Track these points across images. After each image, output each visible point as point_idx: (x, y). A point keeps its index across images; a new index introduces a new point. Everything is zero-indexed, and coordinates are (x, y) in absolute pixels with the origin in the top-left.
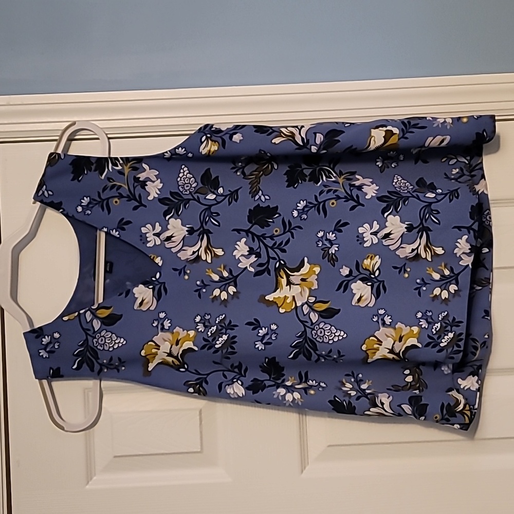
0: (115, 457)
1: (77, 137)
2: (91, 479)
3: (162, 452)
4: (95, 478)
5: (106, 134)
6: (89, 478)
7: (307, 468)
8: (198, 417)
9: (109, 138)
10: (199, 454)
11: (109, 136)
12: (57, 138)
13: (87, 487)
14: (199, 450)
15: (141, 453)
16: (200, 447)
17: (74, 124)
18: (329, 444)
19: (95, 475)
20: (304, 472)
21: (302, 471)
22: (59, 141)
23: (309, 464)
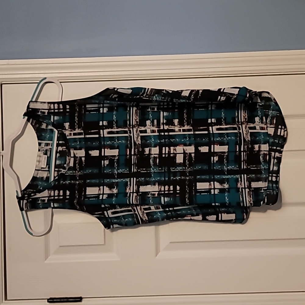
0: (60, 246)
3: (85, 244)
4: (49, 257)
6: (46, 257)
7: (159, 254)
10: (103, 246)
13: (46, 262)
14: (103, 244)
15: (73, 245)
16: (103, 242)
18: (170, 242)
19: (50, 256)
20: (157, 256)
21: (156, 256)
23: (160, 252)
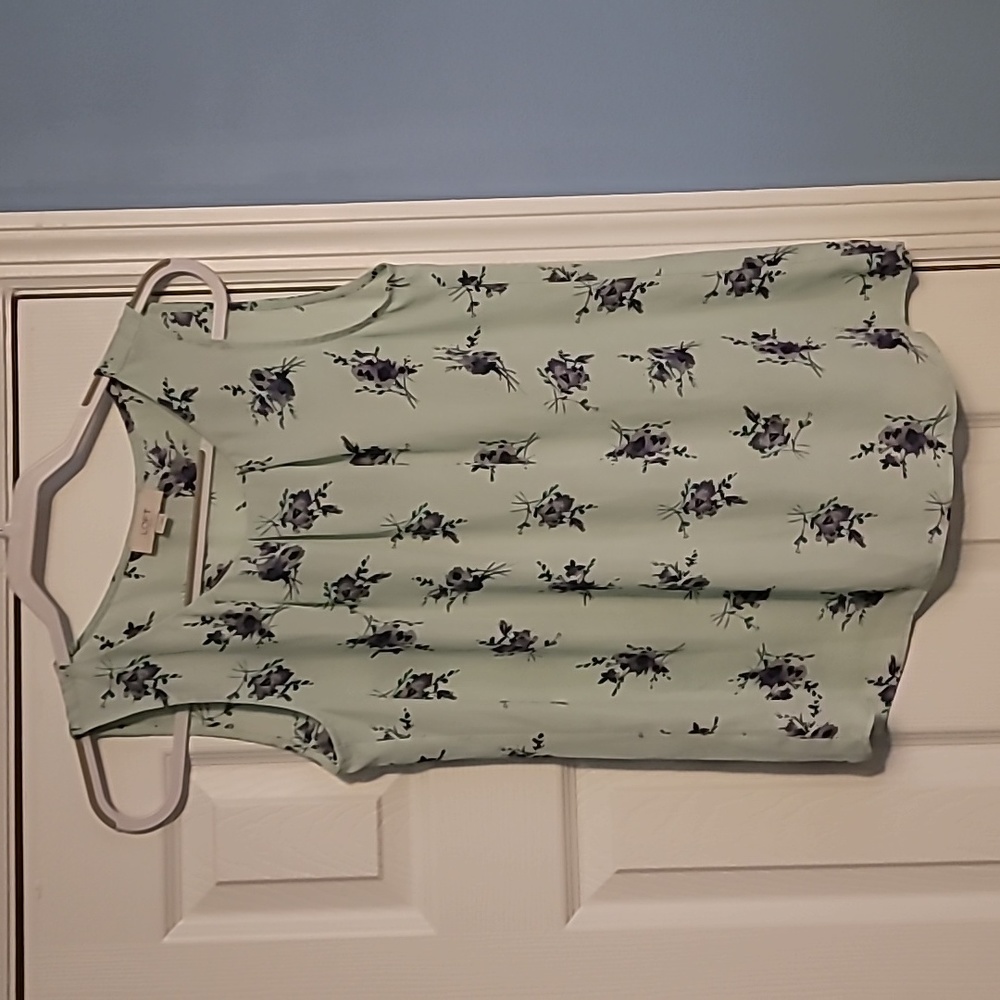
0: (220, 884)
1: (169, 289)
2: (174, 925)
3: (307, 875)
4: (180, 923)
5: (225, 284)
6: (169, 923)
7: (576, 914)
8: (375, 813)
9: (229, 292)
10: (376, 882)
11: (229, 287)
12: (133, 290)
13: (166, 939)
14: (375, 874)
15: (267, 878)
16: (377, 868)
17: (166, 262)
18: (618, 868)
19: (181, 919)
20: (572, 920)
21: (568, 920)
22: (136, 296)
23: (579, 906)
